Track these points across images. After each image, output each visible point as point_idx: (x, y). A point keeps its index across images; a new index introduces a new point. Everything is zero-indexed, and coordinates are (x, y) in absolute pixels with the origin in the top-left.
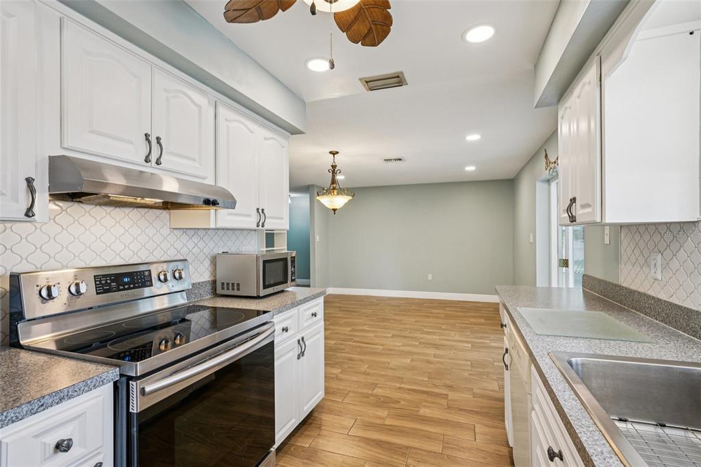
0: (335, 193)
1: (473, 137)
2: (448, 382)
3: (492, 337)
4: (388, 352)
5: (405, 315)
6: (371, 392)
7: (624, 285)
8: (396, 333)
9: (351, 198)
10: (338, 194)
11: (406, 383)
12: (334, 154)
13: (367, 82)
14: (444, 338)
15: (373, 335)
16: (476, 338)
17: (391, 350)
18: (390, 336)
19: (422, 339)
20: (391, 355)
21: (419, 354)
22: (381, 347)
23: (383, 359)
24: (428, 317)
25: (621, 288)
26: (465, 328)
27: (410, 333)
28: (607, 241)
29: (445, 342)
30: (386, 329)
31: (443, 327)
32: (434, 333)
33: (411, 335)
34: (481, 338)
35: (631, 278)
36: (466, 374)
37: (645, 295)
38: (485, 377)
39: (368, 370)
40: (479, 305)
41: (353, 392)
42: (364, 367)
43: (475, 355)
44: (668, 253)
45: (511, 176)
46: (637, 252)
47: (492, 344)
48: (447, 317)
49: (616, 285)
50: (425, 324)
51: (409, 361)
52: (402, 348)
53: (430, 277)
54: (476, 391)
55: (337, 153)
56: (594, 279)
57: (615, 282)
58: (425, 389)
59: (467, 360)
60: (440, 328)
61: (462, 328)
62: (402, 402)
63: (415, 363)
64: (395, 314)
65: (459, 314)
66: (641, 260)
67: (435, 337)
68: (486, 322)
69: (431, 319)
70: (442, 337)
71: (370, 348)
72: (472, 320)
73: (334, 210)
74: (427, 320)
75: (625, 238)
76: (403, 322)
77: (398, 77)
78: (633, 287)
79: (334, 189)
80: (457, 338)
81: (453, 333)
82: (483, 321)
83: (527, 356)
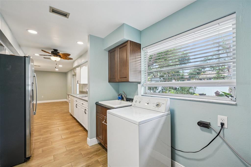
1: (60, 66)
35: (84, 90)
45: (66, 72)
83: (73, 97)
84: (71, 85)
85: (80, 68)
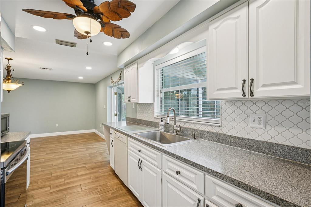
0: (10, 82)
1: (89, 68)
2: (83, 162)
3: (93, 144)
4: (48, 160)
5: (47, 144)
6: (51, 176)
7: (138, 118)
8: (47, 152)
9: (22, 85)
10: (12, 82)
11: (65, 168)
12: (9, 60)
13: (58, 41)
14: (73, 149)
15: (34, 156)
16: (87, 146)
17: (50, 159)
18: (45, 154)
19: (63, 151)
20: (51, 161)
21: (65, 157)
22: (43, 160)
23: (48, 164)
24: (60, 143)
25: (137, 119)
26: (80, 144)
27: (55, 151)
28: (133, 107)
29: (74, 150)
30: (40, 152)
31: (71, 145)
32: (67, 148)
33: (56, 151)
34: (88, 146)
35: (139, 116)
36: (89, 158)
37: (143, 120)
38: (96, 157)
39: (42, 170)
40: (81, 135)
41: (41, 179)
42: (40, 169)
43: (89, 152)
44: (148, 110)
45: (94, 83)
46: (141, 110)
47: (93, 147)
48: (69, 141)
49: (136, 119)
50: (60, 146)
51: (62, 161)
52: (55, 157)
53: (57, 125)
54: (95, 162)
55: (12, 59)
56: (130, 118)
57: (136, 118)
58: (76, 167)
59: (87, 154)
60: (69, 146)
61: (79, 144)
62: (68, 174)
63: (65, 161)
64: (41, 145)
65: (75, 139)
66: (142, 112)
67: (69, 150)
68: (87, 140)
69: (62, 144)
70: (72, 149)
71: (37, 161)
72: (81, 140)
73: (9, 91)
74: (61, 144)
75: (138, 106)
76: (48, 147)
77: (74, 44)
78: (140, 119)
79: (9, 79)
80: (78, 148)
81: (76, 147)
82: (86, 140)
83: (126, 137)
84: (105, 106)
85: (135, 66)
